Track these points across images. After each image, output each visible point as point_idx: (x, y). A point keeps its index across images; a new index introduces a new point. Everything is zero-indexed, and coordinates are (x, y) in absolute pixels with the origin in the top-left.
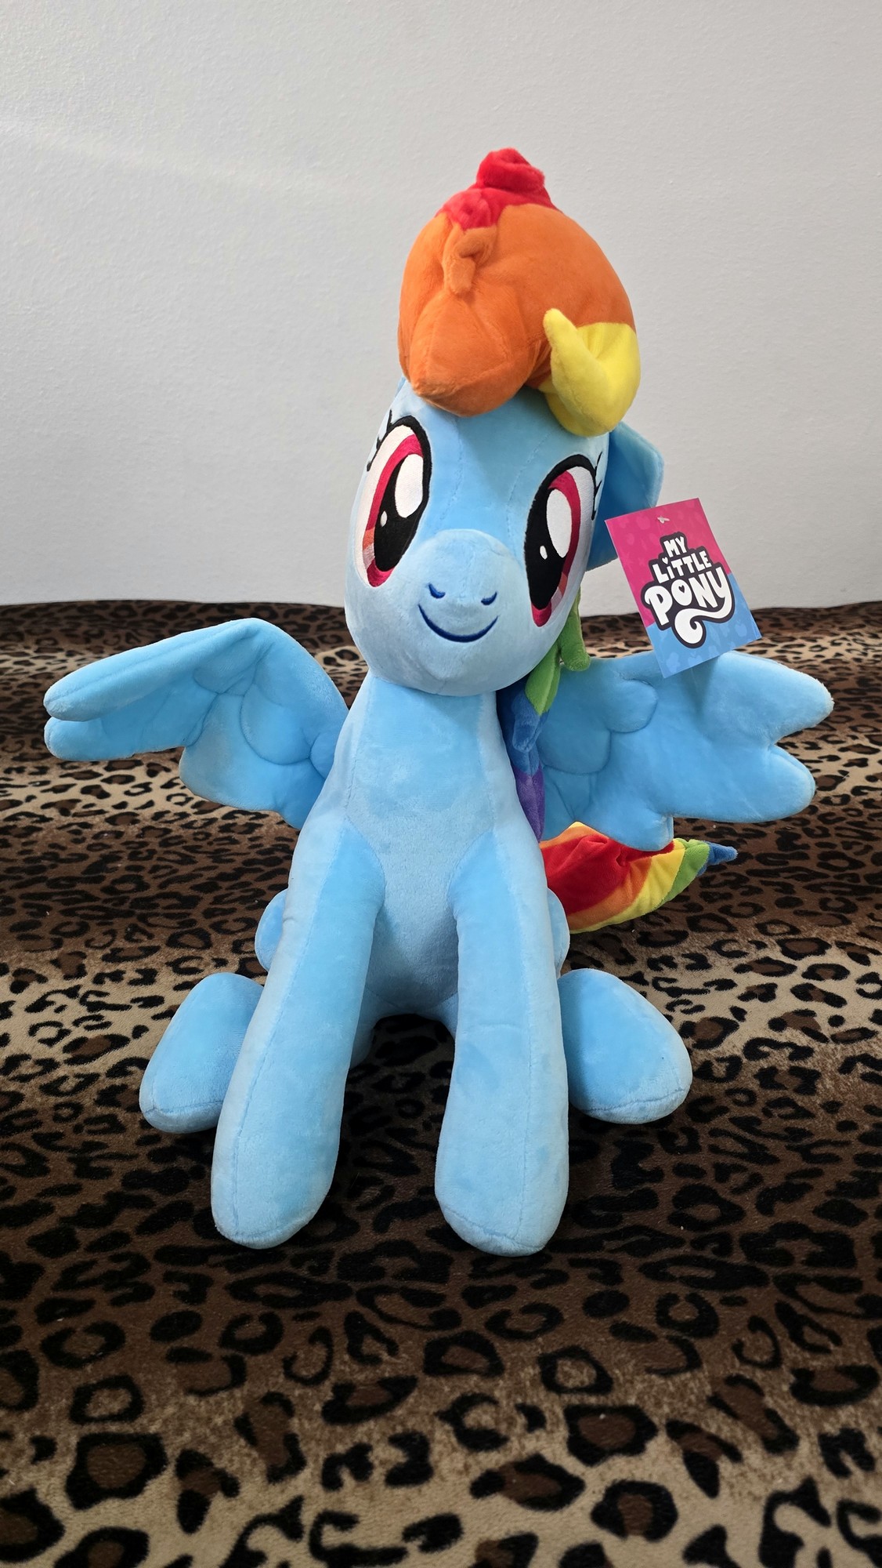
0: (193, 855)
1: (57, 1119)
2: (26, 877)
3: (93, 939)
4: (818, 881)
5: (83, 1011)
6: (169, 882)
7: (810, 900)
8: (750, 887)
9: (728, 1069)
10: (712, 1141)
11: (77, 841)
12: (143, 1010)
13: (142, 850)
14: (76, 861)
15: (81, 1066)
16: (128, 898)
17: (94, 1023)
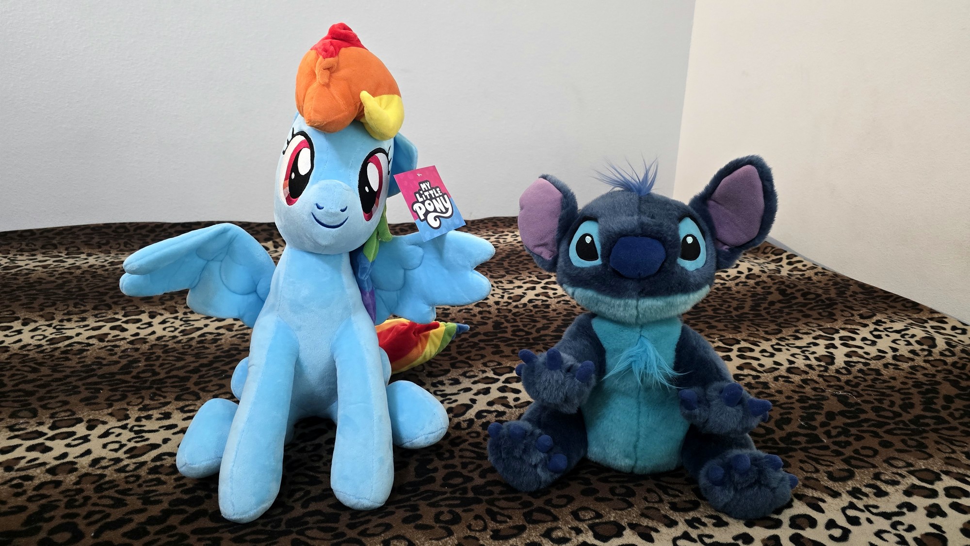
0: (183, 356)
1: (127, 482)
2: (84, 375)
3: (131, 402)
4: (511, 342)
5: (132, 435)
6: (171, 371)
7: (507, 351)
8: (480, 347)
9: (468, 424)
10: (460, 454)
11: (111, 355)
12: (166, 431)
13: (152, 356)
14: (113, 364)
15: (136, 459)
16: (148, 380)
17: (140, 439)
